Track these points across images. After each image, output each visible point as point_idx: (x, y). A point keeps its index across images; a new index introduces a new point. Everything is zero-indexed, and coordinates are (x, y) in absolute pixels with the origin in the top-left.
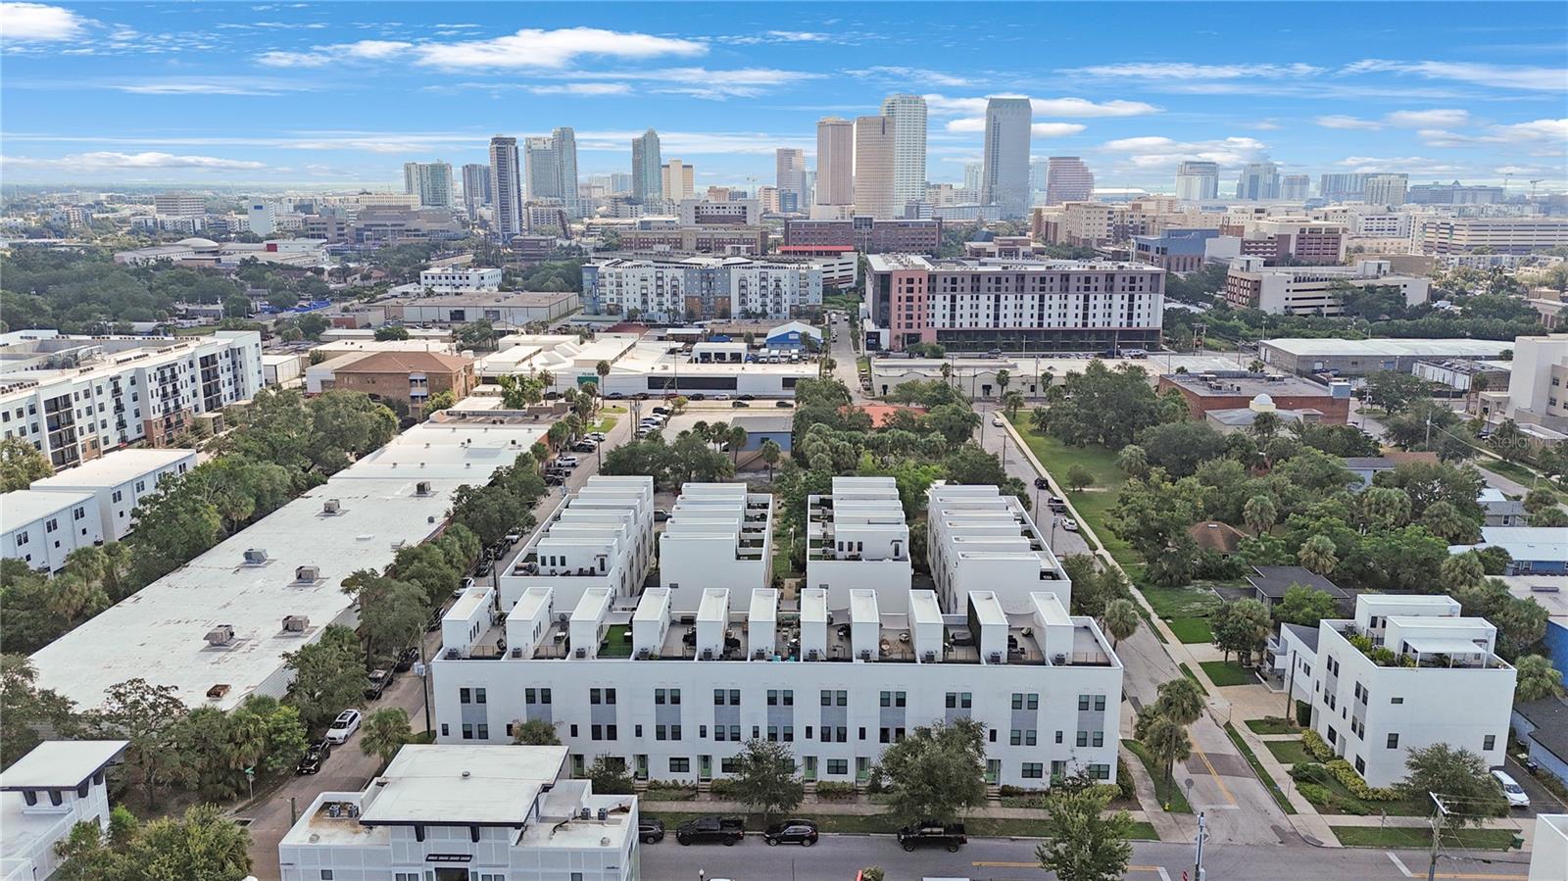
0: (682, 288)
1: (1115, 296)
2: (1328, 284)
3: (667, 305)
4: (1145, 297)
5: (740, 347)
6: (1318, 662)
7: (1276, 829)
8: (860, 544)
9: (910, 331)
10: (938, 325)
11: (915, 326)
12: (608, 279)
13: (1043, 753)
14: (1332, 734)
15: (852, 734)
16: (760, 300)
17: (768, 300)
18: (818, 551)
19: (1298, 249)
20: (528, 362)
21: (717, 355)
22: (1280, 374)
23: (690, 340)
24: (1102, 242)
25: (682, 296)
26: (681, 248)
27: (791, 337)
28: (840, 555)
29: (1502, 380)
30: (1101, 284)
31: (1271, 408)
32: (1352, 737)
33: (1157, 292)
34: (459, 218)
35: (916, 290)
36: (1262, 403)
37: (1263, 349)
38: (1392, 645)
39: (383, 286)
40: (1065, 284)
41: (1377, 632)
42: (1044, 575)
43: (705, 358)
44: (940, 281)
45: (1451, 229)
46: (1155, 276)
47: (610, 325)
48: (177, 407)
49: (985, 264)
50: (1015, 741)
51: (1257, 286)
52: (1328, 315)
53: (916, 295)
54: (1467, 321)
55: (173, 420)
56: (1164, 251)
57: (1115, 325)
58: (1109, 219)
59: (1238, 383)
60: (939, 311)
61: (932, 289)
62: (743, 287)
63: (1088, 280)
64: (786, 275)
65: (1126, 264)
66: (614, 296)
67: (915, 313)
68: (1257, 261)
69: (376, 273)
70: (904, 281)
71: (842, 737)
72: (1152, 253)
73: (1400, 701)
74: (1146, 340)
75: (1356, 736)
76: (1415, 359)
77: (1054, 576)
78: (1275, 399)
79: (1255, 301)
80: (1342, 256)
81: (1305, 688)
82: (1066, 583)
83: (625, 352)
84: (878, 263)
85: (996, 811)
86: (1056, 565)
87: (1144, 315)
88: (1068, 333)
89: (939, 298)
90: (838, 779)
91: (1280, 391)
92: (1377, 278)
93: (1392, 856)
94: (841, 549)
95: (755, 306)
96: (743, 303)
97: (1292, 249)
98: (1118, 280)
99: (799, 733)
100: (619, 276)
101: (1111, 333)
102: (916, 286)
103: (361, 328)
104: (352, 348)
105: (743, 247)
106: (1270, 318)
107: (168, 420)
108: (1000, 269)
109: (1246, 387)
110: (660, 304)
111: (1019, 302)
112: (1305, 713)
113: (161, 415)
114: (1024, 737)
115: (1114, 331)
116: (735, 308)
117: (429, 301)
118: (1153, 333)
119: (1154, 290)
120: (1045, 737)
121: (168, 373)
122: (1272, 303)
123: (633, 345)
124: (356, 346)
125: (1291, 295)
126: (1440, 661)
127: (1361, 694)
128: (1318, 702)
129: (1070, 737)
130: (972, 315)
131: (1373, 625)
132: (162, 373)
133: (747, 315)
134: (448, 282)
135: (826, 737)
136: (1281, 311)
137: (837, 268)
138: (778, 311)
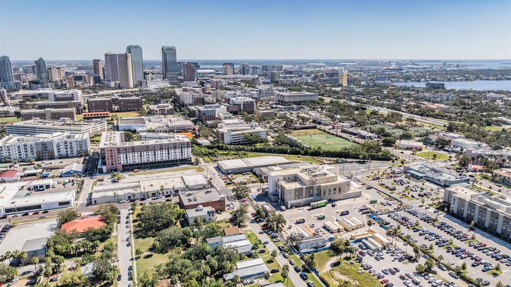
0: (34, 149)
1: (177, 149)
3: (30, 155)
4: (186, 149)
9: (113, 166)
10: (122, 163)
11: (114, 164)
12: (4, 148)
16: (65, 150)
17: (68, 150)
19: (243, 108)
21: (40, 186)
24: (191, 105)
25: (35, 151)
27: (71, 172)
33: (189, 147)
43: (36, 188)
44: (121, 150)
46: (188, 143)
51: (223, 135)
53: (113, 155)
57: (178, 158)
58: (192, 98)
60: (122, 159)
61: (119, 153)
62: (58, 146)
63: (168, 146)
66: (7, 154)
67: (114, 160)
70: (109, 151)
79: (223, 139)
87: (186, 154)
88: (164, 162)
89: (121, 155)
92: (255, 128)
96: (59, 152)
100: (8, 147)
102: (113, 152)
110: (27, 155)
111: (148, 154)
115: (178, 160)
116: (56, 154)
122: (227, 140)
125: (232, 139)
130: (133, 159)
136: (229, 142)
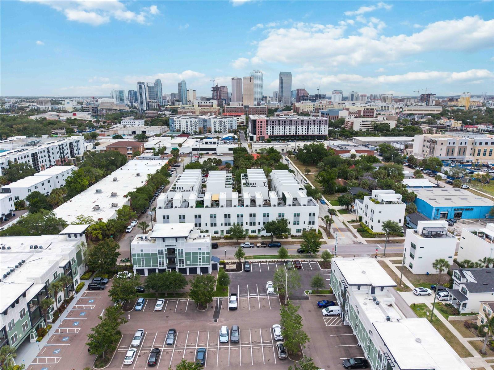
0: (197, 125)
1: (315, 126)
2: (370, 123)
3: (194, 129)
4: (323, 126)
5: (216, 140)
6: (363, 206)
7: (353, 241)
8: (256, 183)
9: (262, 136)
10: (269, 134)
11: (263, 134)
12: (176, 122)
13: (301, 227)
14: (366, 222)
15: (257, 223)
16: (220, 128)
17: (222, 128)
18: (245, 186)
19: (363, 114)
20: (158, 144)
21: (209, 142)
22: (358, 145)
23: (202, 139)
24: (311, 112)
25: (198, 127)
26: (195, 114)
27: (229, 138)
28: (251, 186)
29: (411, 146)
30: (312, 122)
31: (355, 153)
32: (370, 222)
34: (128, 106)
35: (263, 125)
36: (353, 151)
37: (354, 140)
38: (380, 200)
39: (110, 125)
40: (302, 123)
41: (376, 198)
42: (300, 189)
43: (206, 143)
44: (269, 122)
45: (403, 109)
46: (326, 121)
47: (178, 135)
48: (64, 156)
49: (281, 118)
50: (295, 224)
51: (352, 123)
52: (371, 131)
53: (263, 126)
54: (405, 132)
55: (63, 160)
56: (328, 114)
57: (316, 134)
58: (314, 106)
59: (347, 147)
60: (269, 130)
61: (267, 124)
62: (215, 124)
63: (308, 122)
64: (227, 121)
65: (318, 117)
66: (178, 127)
67: (263, 131)
68: (352, 117)
69: (108, 122)
70: (260, 122)
71: (254, 224)
72: (325, 115)
73: (381, 212)
74: (324, 138)
75: (371, 221)
76: (391, 141)
77: (302, 189)
78: (356, 151)
79: (352, 127)
80: (375, 116)
81: (360, 213)
82: (306, 190)
83: (184, 142)
84: (252, 117)
85: (290, 240)
86: (303, 187)
87: (323, 131)
88: (303, 136)
89: (269, 127)
90: (254, 234)
91: (357, 149)
92: (383, 121)
93: (378, 245)
94: (251, 185)
95: (218, 129)
96: (215, 129)
97: (362, 114)
98: (316, 121)
99: (244, 224)
100: (180, 121)
101: (314, 136)
102: (263, 123)
103: (107, 136)
104: (107, 141)
105: (213, 114)
106: (355, 132)
107: (62, 160)
108: (285, 119)
109: (349, 148)
110: (192, 129)
111: (290, 128)
112: (361, 218)
113: (60, 158)
114: (296, 223)
115: (315, 136)
116: (213, 130)
117: (125, 129)
118: (325, 136)
119: (326, 124)
120: (301, 223)
121: (61, 147)
122: (356, 128)
123: (186, 140)
124: (108, 141)
125: (361, 126)
126: (390, 203)
127: (373, 212)
128: (363, 216)
129: (307, 223)
130: (279, 131)
131: (376, 197)
132: (60, 147)
133: (216, 132)
134: (129, 124)
135: (251, 224)
136: (358, 130)
137: (240, 119)
138: (225, 131)
